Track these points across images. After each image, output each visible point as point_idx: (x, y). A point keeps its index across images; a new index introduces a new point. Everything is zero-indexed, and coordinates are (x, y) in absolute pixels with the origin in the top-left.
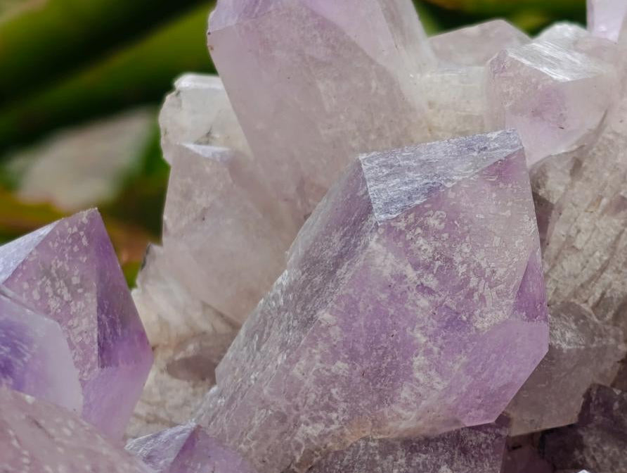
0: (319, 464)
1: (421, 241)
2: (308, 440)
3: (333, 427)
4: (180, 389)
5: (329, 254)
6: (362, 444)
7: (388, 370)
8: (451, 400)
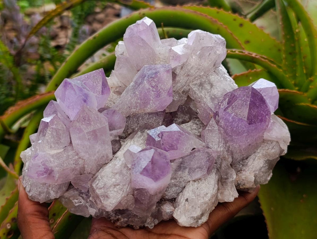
0: (135, 115)
1: (153, 83)
2: (133, 111)
3: (137, 110)
4: (115, 96)
5: (139, 82)
6: (141, 113)
7: (146, 103)
8: (156, 108)
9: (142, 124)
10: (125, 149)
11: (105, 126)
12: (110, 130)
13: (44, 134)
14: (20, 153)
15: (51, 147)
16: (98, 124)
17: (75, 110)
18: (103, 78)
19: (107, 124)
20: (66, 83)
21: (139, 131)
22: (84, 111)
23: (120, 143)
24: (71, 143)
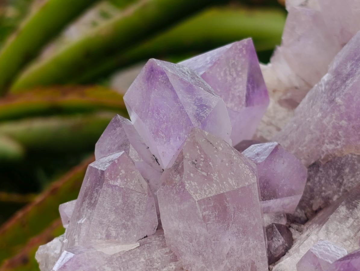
0: (331, 161)
2: (327, 151)
3: (338, 147)
4: (282, 111)
5: (345, 72)
6: (350, 156)
9: (350, 185)
10: (301, 251)
11: (248, 186)
12: (264, 197)
13: (93, 202)
14: (36, 249)
15: (108, 236)
16: (230, 180)
17: (172, 141)
18: (251, 64)
19: (254, 180)
20: (152, 70)
21: (343, 203)
22: (195, 143)
23: (291, 235)
24: (160, 227)
